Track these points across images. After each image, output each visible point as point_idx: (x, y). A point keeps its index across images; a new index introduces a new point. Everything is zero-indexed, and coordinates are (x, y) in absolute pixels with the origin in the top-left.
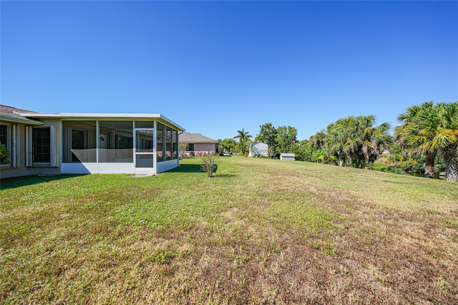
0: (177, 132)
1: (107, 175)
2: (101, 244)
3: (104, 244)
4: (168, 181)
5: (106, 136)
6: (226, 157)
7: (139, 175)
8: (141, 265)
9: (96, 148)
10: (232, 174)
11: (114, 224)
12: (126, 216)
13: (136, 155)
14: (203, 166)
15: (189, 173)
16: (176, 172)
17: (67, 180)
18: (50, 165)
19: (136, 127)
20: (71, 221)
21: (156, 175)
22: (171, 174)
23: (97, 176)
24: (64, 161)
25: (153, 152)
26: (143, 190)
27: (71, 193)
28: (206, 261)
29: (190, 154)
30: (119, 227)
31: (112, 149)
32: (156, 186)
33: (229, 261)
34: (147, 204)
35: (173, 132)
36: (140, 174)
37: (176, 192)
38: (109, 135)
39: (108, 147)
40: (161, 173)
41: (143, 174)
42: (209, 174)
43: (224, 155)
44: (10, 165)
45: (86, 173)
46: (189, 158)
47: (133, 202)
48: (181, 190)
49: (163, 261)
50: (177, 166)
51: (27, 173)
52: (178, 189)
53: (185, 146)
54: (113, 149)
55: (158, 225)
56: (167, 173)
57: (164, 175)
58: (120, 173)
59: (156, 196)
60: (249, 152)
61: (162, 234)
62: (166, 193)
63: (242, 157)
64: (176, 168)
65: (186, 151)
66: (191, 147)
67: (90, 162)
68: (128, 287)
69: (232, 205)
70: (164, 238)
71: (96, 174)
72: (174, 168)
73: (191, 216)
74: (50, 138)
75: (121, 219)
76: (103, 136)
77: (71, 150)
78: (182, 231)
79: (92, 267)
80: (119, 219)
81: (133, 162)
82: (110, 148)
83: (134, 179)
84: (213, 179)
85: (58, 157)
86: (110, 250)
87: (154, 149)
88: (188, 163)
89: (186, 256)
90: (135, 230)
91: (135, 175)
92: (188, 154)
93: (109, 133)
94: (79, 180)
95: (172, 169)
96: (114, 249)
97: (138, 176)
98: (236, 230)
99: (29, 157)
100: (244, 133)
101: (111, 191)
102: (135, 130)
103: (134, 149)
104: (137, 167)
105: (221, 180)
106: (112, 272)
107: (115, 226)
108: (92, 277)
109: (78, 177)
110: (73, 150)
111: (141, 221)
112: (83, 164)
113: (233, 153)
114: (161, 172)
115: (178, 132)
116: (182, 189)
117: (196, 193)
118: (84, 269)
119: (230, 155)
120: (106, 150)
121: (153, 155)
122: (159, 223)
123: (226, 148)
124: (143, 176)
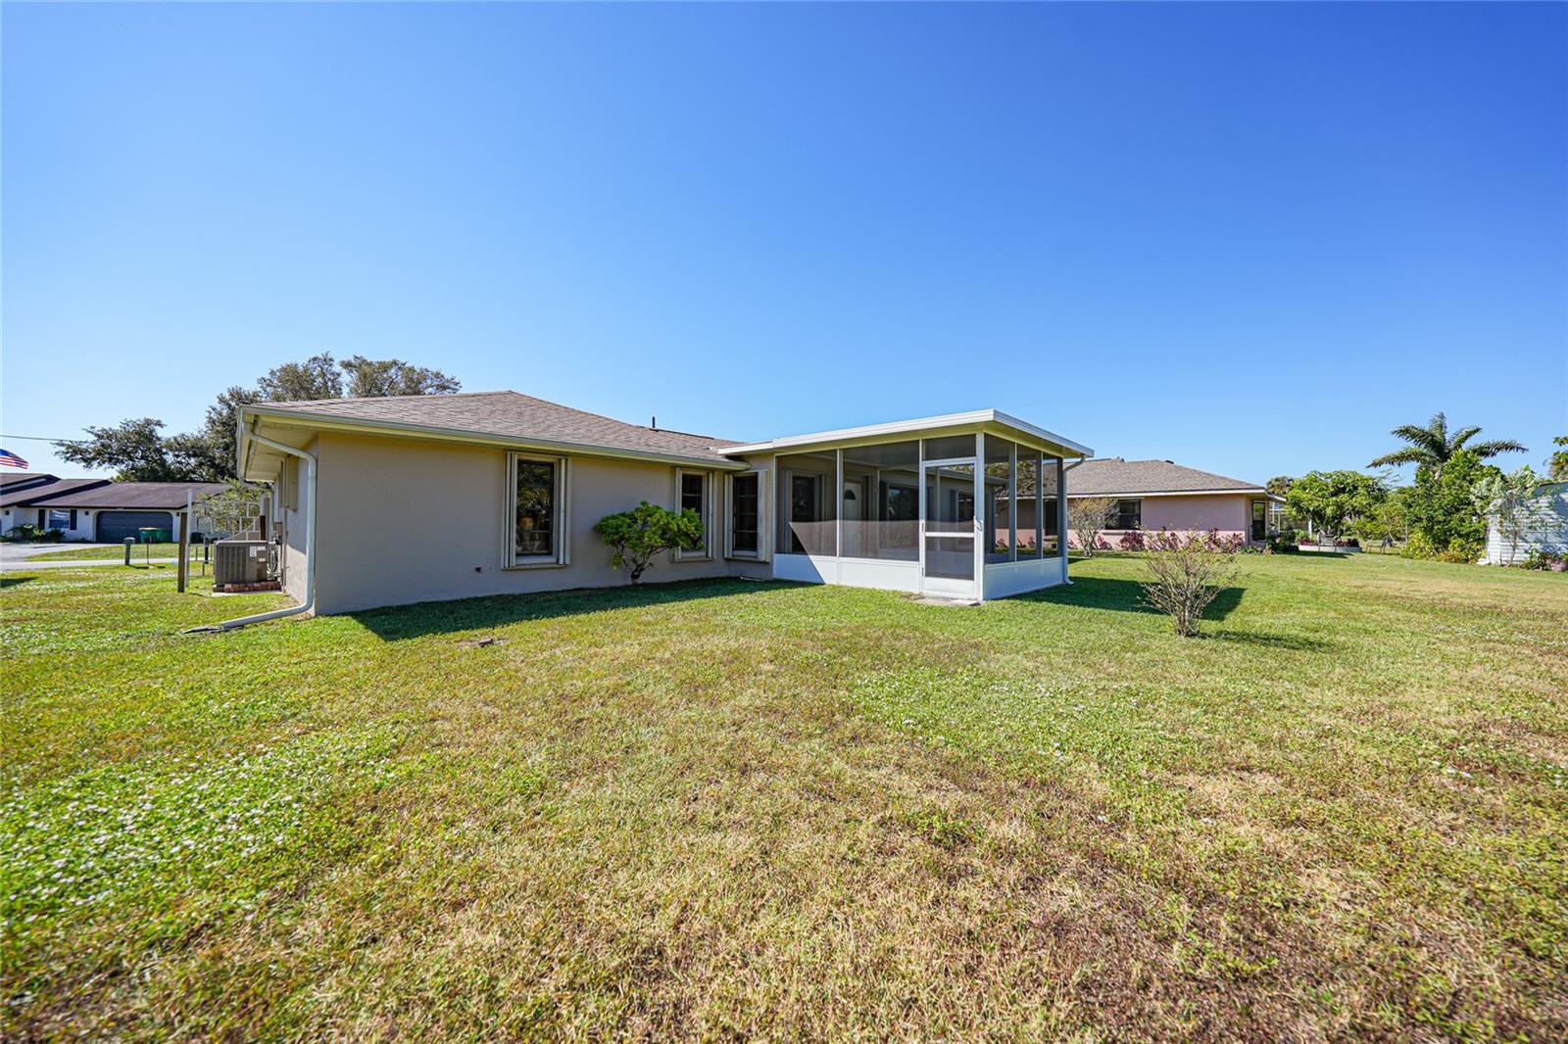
0: (1060, 460)
1: (858, 590)
2: (815, 743)
3: (820, 746)
4: (1014, 629)
5: (859, 486)
6: (1308, 558)
7: (933, 598)
8: (882, 823)
9: (835, 519)
10: (1312, 636)
11: (849, 711)
12: (877, 698)
13: (927, 538)
14: (1151, 590)
15: (1097, 611)
16: (1049, 601)
17: (781, 594)
18: (755, 557)
19: (928, 458)
20: (774, 680)
21: (983, 603)
22: (1030, 608)
23: (838, 590)
24: (779, 551)
25: (973, 531)
26: (933, 643)
27: (783, 623)
28: (1065, 896)
29: (1122, 541)
30: (856, 720)
31: (872, 520)
32: (973, 637)
33: (1157, 940)
34: (932, 681)
35: (1044, 462)
36: (937, 598)
37: (1030, 665)
38: (866, 483)
39: (865, 517)
40: (997, 599)
41: (944, 599)
42: (1182, 622)
43: (1302, 548)
44: (703, 554)
45: (814, 582)
46: (1118, 556)
47: (900, 668)
48: (1050, 664)
49: (935, 835)
50: (1060, 582)
51: (723, 571)
52: (1039, 659)
53: (1099, 511)
54: (875, 520)
55: (947, 743)
56: (1018, 602)
57: (1004, 608)
58: (887, 588)
59: (964, 667)
60: (1482, 540)
61: (952, 772)
62: (999, 663)
63: (1431, 562)
64: (1056, 587)
65: (1108, 527)
66: (1126, 514)
67: (825, 555)
68: (846, 854)
69: (1253, 762)
70: (955, 782)
71: (834, 586)
72: (1047, 589)
73: (1058, 748)
74: (757, 498)
75: (863, 703)
76: (851, 486)
77: (791, 524)
78: (1014, 785)
79: (791, 783)
80: (859, 702)
81: (918, 560)
82: (867, 519)
83: (918, 609)
84: (1197, 645)
85: (769, 539)
86: (828, 762)
87: (975, 522)
88: (1107, 575)
89: (1004, 853)
90: (889, 737)
91: (923, 598)
92: (1114, 540)
93: (867, 477)
94: (801, 597)
95: (1038, 591)
96: (838, 764)
97: (929, 602)
98: (1231, 855)
99: (729, 538)
100: (1450, 436)
101: (856, 631)
102: (924, 465)
103: (922, 522)
104: (928, 574)
105: (1237, 653)
106: (823, 809)
107: (848, 715)
108: (788, 801)
109: (801, 590)
110: (795, 523)
111: (907, 721)
112: (811, 557)
113: (1363, 544)
114: (1000, 596)
115: (1065, 460)
116: (1055, 659)
117: (1103, 683)
118: (779, 782)
119: (1339, 550)
120: (859, 523)
121: (973, 539)
122: (951, 740)
123: (1318, 515)
124: (943, 604)
